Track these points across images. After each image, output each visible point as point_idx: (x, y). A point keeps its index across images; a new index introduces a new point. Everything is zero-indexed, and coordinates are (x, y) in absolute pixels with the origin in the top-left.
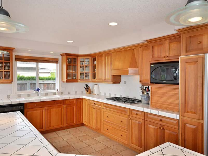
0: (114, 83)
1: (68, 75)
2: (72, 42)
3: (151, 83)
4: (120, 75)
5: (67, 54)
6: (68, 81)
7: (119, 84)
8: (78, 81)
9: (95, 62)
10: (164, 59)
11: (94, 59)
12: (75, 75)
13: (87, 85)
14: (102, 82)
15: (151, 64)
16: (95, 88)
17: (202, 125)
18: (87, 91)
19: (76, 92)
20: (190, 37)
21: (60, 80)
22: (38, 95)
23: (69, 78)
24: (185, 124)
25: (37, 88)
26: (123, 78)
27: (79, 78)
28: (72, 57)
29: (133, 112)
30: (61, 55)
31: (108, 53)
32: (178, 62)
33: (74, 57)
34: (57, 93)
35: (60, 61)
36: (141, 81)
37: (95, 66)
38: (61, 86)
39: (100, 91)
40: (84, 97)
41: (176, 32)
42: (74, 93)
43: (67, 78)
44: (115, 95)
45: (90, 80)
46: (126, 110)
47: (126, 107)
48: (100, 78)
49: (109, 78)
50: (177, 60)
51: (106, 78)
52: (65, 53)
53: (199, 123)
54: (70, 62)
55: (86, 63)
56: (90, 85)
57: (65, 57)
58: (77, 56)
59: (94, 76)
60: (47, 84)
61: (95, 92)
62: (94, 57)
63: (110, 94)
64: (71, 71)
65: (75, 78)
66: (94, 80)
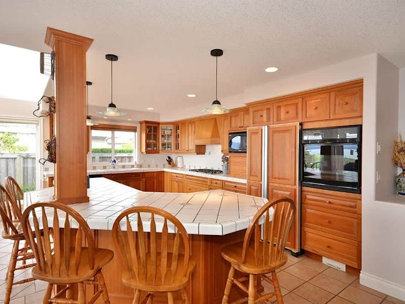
0: (197, 154)
1: (148, 145)
2: (153, 109)
3: (229, 152)
4: (205, 146)
5: (147, 122)
6: (147, 152)
7: (203, 155)
8: (158, 153)
9: (178, 131)
10: (240, 129)
11: (177, 128)
12: (155, 145)
13: (169, 158)
14: (186, 153)
15: (230, 134)
16: (179, 159)
17: (261, 185)
18: (170, 164)
19: (157, 166)
20: (255, 111)
21: (139, 151)
22: (114, 167)
23: (149, 149)
24: (250, 186)
25: (113, 160)
26: (208, 149)
27: (160, 149)
28: (152, 125)
29: (213, 181)
30: (140, 122)
31: (191, 122)
32: (246, 132)
33: (154, 125)
34: (135, 166)
35: (138, 129)
36: (222, 151)
37: (178, 135)
38: (140, 158)
39: (185, 164)
40: (166, 170)
41: (245, 105)
42: (155, 166)
43: (146, 149)
44: (200, 167)
45: (173, 151)
46: (207, 180)
47: (207, 177)
48: (183, 148)
49: (192, 148)
50: (245, 131)
51: (190, 148)
52: (145, 121)
53: (259, 184)
54: (150, 131)
55: (169, 132)
56: (173, 157)
57: (144, 125)
58: (158, 124)
59: (177, 147)
60: (120, 158)
61: (179, 165)
62: (177, 126)
63: (195, 167)
64: (151, 141)
65: (155, 148)
66: (177, 151)
